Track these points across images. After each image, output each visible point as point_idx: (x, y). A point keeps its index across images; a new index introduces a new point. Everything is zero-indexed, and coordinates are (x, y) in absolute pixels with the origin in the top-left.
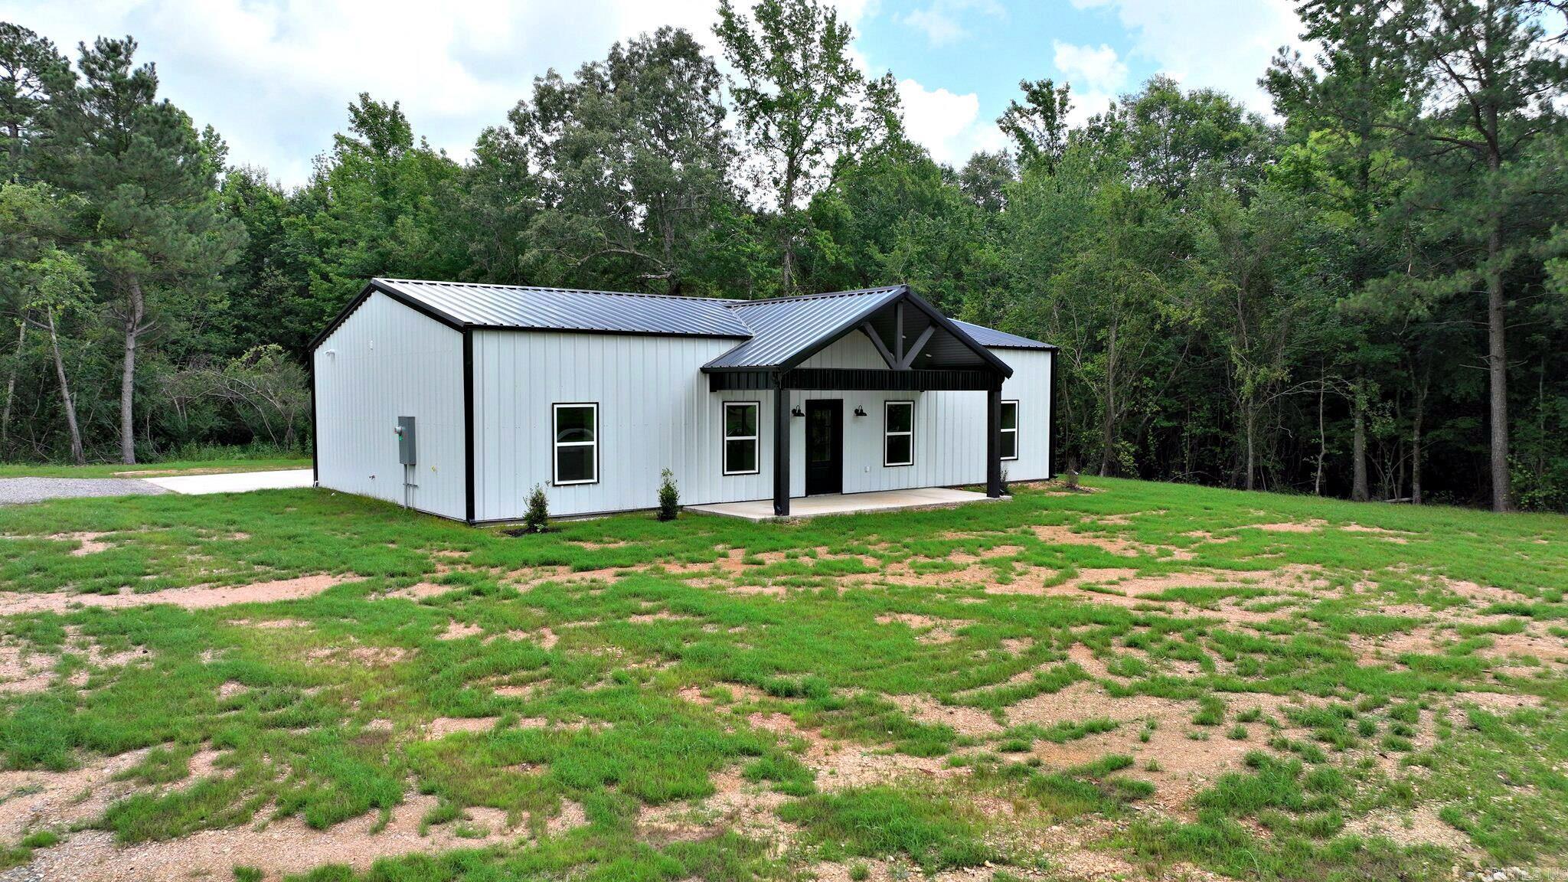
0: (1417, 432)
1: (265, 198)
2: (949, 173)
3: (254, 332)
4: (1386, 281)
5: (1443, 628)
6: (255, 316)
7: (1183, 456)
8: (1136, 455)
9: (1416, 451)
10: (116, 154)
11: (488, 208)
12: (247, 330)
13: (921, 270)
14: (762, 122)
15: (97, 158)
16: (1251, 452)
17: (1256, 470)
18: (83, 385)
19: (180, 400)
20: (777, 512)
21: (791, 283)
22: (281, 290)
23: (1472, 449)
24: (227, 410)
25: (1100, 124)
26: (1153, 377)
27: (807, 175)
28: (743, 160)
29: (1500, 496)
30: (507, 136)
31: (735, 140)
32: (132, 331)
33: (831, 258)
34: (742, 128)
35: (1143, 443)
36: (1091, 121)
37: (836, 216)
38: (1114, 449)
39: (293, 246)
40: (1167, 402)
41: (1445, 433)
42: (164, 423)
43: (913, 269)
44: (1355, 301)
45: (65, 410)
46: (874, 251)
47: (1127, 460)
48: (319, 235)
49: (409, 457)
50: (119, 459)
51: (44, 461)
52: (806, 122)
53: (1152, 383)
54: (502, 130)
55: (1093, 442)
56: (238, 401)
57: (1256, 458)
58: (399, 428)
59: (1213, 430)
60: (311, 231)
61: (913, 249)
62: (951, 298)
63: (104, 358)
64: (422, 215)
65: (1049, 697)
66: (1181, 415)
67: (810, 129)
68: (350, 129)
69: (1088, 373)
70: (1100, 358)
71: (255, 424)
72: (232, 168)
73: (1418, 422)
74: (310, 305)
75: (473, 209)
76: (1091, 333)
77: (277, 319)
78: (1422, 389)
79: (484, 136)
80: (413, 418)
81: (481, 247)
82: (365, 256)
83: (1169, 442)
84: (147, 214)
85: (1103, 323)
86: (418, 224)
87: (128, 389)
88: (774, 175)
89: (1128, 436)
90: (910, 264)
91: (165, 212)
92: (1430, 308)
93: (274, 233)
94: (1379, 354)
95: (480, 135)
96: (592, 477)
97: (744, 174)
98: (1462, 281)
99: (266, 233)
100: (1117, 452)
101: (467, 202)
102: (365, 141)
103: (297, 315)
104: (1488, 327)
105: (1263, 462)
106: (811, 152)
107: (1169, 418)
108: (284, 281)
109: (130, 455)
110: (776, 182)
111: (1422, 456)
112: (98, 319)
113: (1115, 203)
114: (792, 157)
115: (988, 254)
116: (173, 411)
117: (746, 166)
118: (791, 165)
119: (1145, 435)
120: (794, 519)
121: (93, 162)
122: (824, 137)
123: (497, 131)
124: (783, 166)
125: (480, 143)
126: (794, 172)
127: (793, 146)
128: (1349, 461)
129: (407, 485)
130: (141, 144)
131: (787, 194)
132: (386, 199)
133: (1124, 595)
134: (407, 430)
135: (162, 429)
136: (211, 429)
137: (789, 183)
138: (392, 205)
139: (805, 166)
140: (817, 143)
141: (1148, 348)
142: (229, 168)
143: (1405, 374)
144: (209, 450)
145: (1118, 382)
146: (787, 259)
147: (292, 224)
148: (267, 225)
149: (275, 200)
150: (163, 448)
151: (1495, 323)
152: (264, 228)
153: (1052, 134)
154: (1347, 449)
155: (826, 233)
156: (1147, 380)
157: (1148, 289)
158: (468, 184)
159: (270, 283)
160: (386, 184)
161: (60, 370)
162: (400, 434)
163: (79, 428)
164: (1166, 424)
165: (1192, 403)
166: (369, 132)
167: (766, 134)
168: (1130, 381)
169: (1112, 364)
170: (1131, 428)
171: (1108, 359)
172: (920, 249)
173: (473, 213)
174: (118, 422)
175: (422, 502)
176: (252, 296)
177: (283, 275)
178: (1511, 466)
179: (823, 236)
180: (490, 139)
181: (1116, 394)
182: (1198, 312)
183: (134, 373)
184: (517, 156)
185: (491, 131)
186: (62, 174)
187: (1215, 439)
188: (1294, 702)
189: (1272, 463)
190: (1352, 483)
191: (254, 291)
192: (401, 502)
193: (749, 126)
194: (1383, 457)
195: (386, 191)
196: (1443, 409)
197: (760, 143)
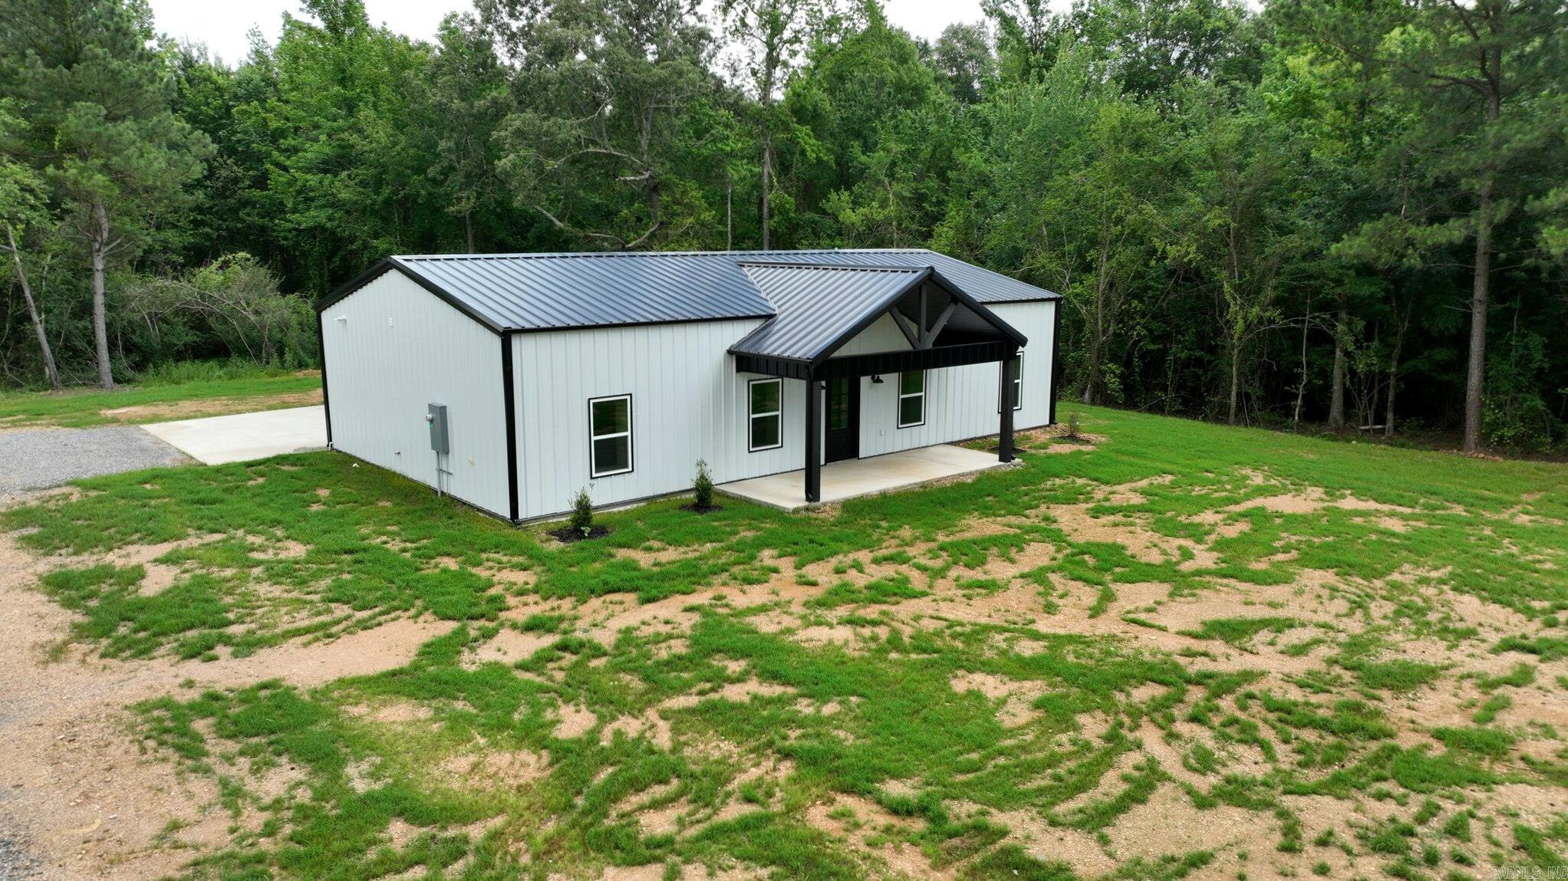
0: (1395, 363)
1: (208, 79)
2: (925, 49)
3: (211, 226)
4: (1380, 224)
5: (1462, 677)
6: (211, 208)
7: (1166, 375)
8: (1121, 376)
9: (1392, 382)
10: (69, 67)
11: (456, 104)
12: (203, 223)
13: (906, 171)
14: (740, 9)
15: (49, 71)
16: (1235, 381)
17: (1239, 395)
18: (50, 305)
19: (149, 314)
20: (808, 499)
21: (771, 181)
22: (236, 181)
23: (1445, 378)
24: (199, 322)
25: (1084, 9)
26: (1141, 301)
27: (785, 64)
28: (719, 47)
29: (1472, 436)
30: (472, 22)
31: (710, 26)
32: (99, 250)
33: (812, 156)
34: (719, 14)
35: (1128, 364)
36: (1075, 6)
37: (815, 106)
38: (1100, 371)
39: (245, 132)
40: (1154, 325)
41: (1420, 363)
42: (136, 339)
43: (897, 169)
44: (1350, 247)
45: (34, 331)
46: (856, 147)
47: (1113, 383)
48: (274, 124)
49: (441, 444)
50: (95, 381)
51: (17, 385)
52: (786, 9)
53: (1139, 307)
54: (466, 15)
55: (1079, 363)
56: (211, 314)
57: (1239, 386)
58: (430, 416)
59: (1198, 353)
60: (264, 119)
61: (897, 148)
62: (934, 200)
63: (69, 275)
64: (384, 106)
65: (1140, 809)
66: (1165, 337)
67: (790, 17)
68: (301, 10)
69: (1077, 295)
70: (1090, 279)
71: (231, 338)
72: (164, 36)
73: (1397, 352)
74: (267, 197)
75: (440, 104)
76: (1080, 253)
77: (233, 211)
78: (1403, 321)
79: (447, 22)
80: (444, 408)
81: (451, 144)
82: (327, 150)
83: (1154, 364)
84: (110, 132)
85: (1093, 242)
86: (380, 115)
87: (100, 311)
88: (753, 65)
89: (1114, 358)
90: (894, 164)
91: (127, 129)
92: (1422, 257)
93: (221, 118)
94: (1365, 290)
95: (442, 19)
96: (626, 466)
97: (721, 63)
98: (1454, 231)
99: (213, 119)
100: (1103, 373)
101: (434, 97)
102: (319, 23)
103: (254, 207)
104: (1473, 270)
105: (1247, 389)
106: (791, 42)
107: (1154, 340)
108: (239, 171)
109: (108, 378)
110: (754, 73)
111: (1398, 386)
112: (57, 233)
113: (1113, 129)
114: (771, 47)
115: (974, 159)
116: (144, 327)
117: (722, 55)
118: (770, 54)
119: (1130, 356)
120: (825, 504)
121: (45, 76)
122: (803, 24)
123: (461, 16)
124: (761, 55)
125: (443, 29)
126: (772, 61)
127: (772, 36)
128: (1328, 387)
129: (440, 471)
130: (96, 57)
131: (766, 85)
132: (345, 87)
133: (1163, 629)
134: (439, 419)
135: (134, 345)
136: (185, 345)
137: (769, 74)
138: (349, 94)
139: (784, 55)
140: (797, 32)
141: (1137, 272)
142: (160, 35)
143: (1387, 308)
144: (186, 367)
145: (1107, 303)
146: (767, 155)
147: (244, 112)
148: (214, 109)
149: (221, 81)
150: (139, 367)
151: (1481, 266)
152: (212, 113)
153: (1035, 20)
154: (1326, 375)
155: (806, 129)
156: (1135, 303)
157: (1144, 222)
158: (434, 76)
159: (224, 173)
160: (343, 71)
161: (27, 293)
162: (431, 421)
163: (53, 352)
164: (1152, 347)
165: (1178, 326)
166: (323, 12)
167: (742, 20)
168: (1117, 304)
169: (1102, 287)
170: (1118, 351)
171: (1097, 281)
172: (904, 147)
173: (442, 108)
174: (92, 343)
175: (457, 488)
176: (206, 187)
177: (236, 163)
178: (1483, 404)
179: (803, 132)
180: (453, 25)
181: (1104, 316)
182: (1193, 248)
183: (105, 294)
184: (482, 48)
185: (455, 16)
186: (10, 84)
187: (1199, 362)
188: (1356, 811)
189: (1256, 390)
190: (1329, 407)
191: (208, 183)
192: (434, 484)
193: (725, 11)
194: (1360, 385)
195: (344, 78)
196: (1420, 340)
197: (737, 30)
